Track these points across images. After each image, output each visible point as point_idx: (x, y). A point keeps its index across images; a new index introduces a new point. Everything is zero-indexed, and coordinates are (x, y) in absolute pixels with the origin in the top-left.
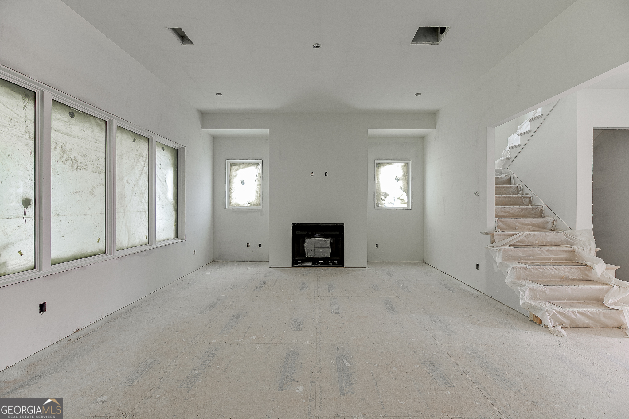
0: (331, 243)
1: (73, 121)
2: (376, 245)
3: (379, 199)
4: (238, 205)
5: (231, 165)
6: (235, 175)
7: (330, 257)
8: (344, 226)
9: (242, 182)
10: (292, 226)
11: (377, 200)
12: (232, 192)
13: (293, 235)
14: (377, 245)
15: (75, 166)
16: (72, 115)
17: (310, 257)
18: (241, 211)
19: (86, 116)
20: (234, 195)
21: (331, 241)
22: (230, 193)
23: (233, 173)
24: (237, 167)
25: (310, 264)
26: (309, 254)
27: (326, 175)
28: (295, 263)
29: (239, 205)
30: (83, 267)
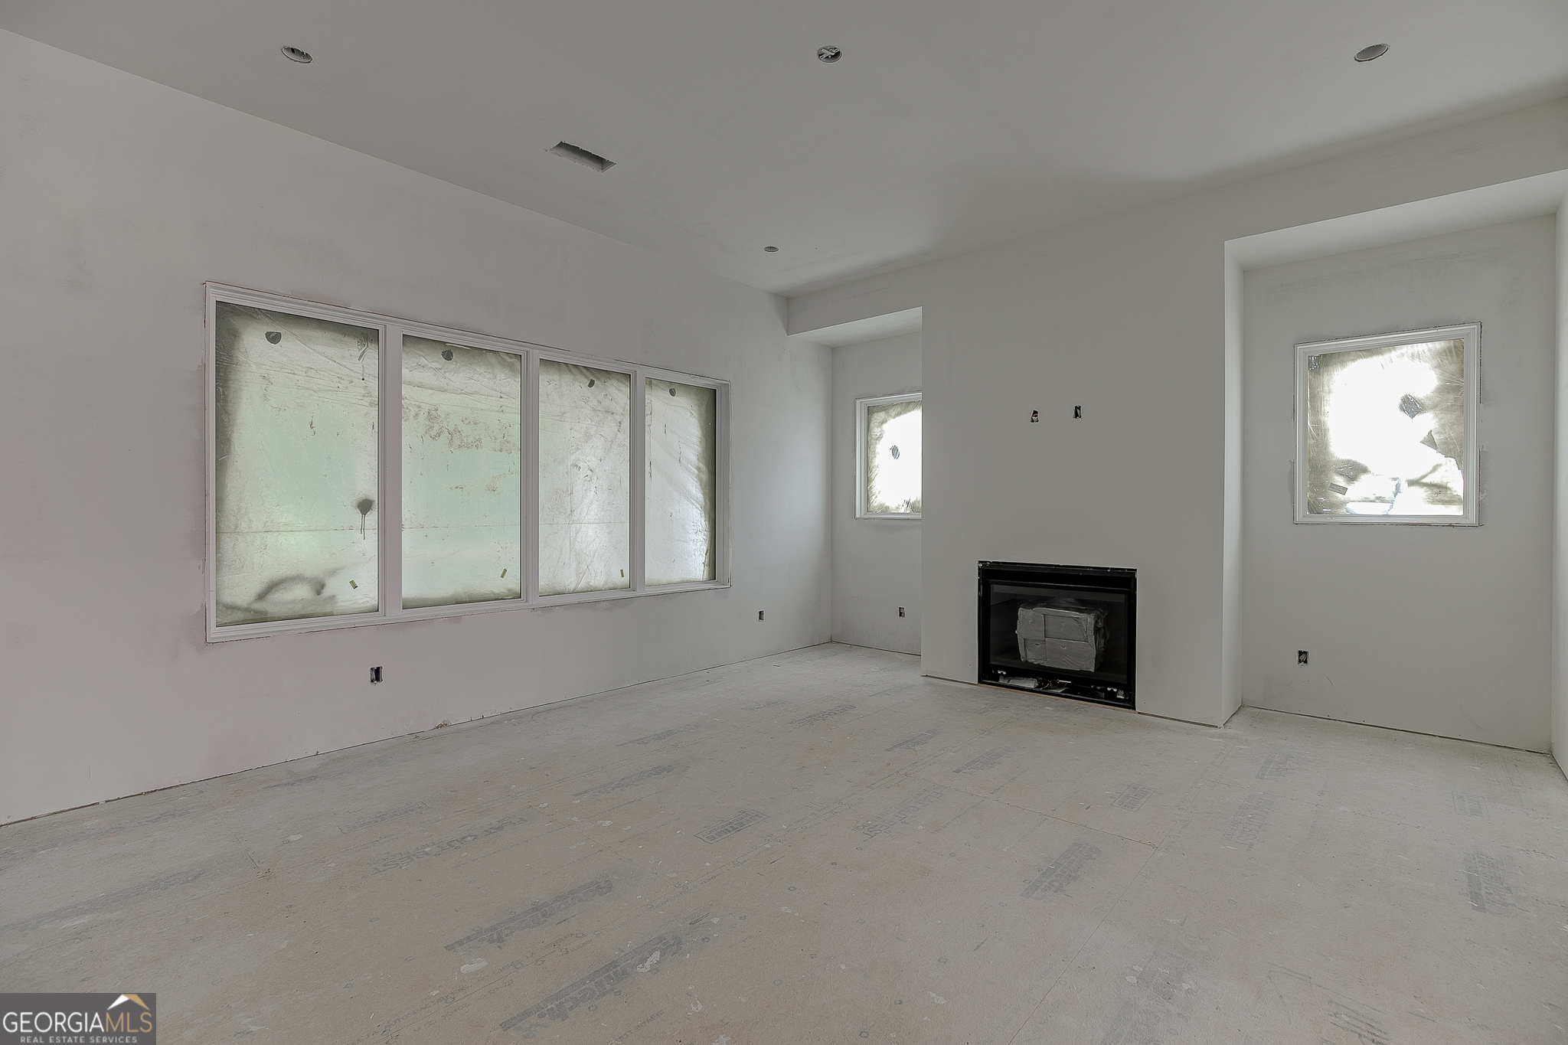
0: (1097, 630)
1: (451, 365)
2: (1301, 653)
3: (1322, 486)
4: (885, 509)
5: (870, 411)
6: (879, 434)
7: (1092, 670)
8: (1137, 576)
9: (895, 451)
10: (979, 569)
11: (1312, 491)
12: (873, 477)
13: (981, 595)
14: (1305, 653)
15: (457, 442)
16: (448, 356)
17: (1032, 663)
18: (889, 524)
19: (476, 353)
20: (877, 485)
21: (1096, 622)
22: (868, 480)
23: (876, 431)
24: (882, 415)
25: (1031, 684)
26: (1031, 655)
27: (1076, 415)
28: (987, 674)
29: (887, 508)
30: (456, 619)
